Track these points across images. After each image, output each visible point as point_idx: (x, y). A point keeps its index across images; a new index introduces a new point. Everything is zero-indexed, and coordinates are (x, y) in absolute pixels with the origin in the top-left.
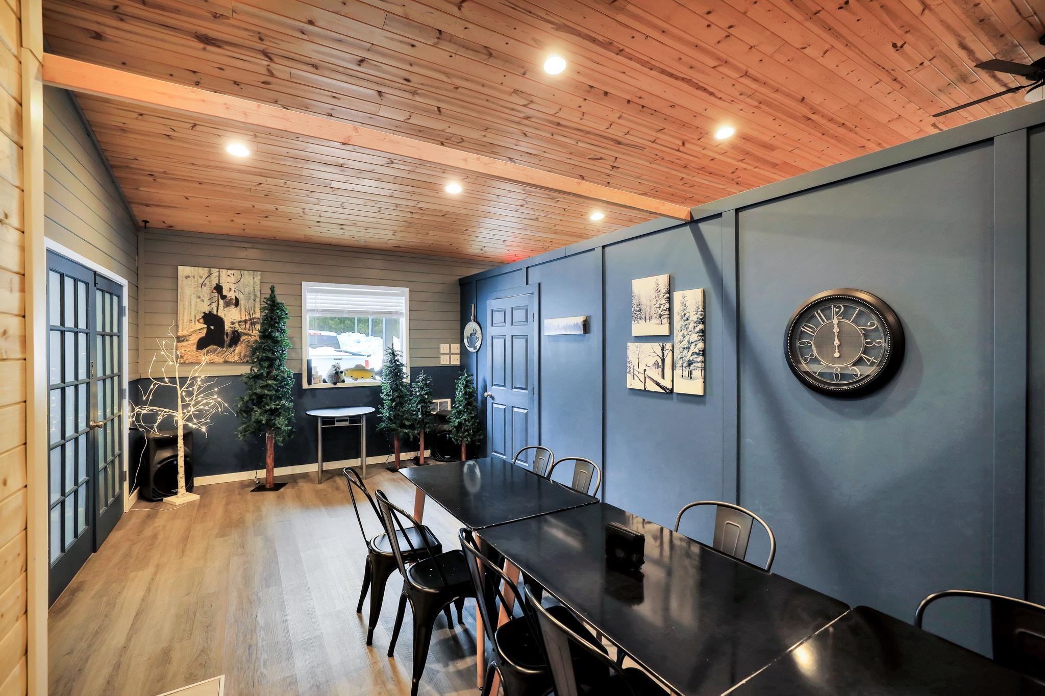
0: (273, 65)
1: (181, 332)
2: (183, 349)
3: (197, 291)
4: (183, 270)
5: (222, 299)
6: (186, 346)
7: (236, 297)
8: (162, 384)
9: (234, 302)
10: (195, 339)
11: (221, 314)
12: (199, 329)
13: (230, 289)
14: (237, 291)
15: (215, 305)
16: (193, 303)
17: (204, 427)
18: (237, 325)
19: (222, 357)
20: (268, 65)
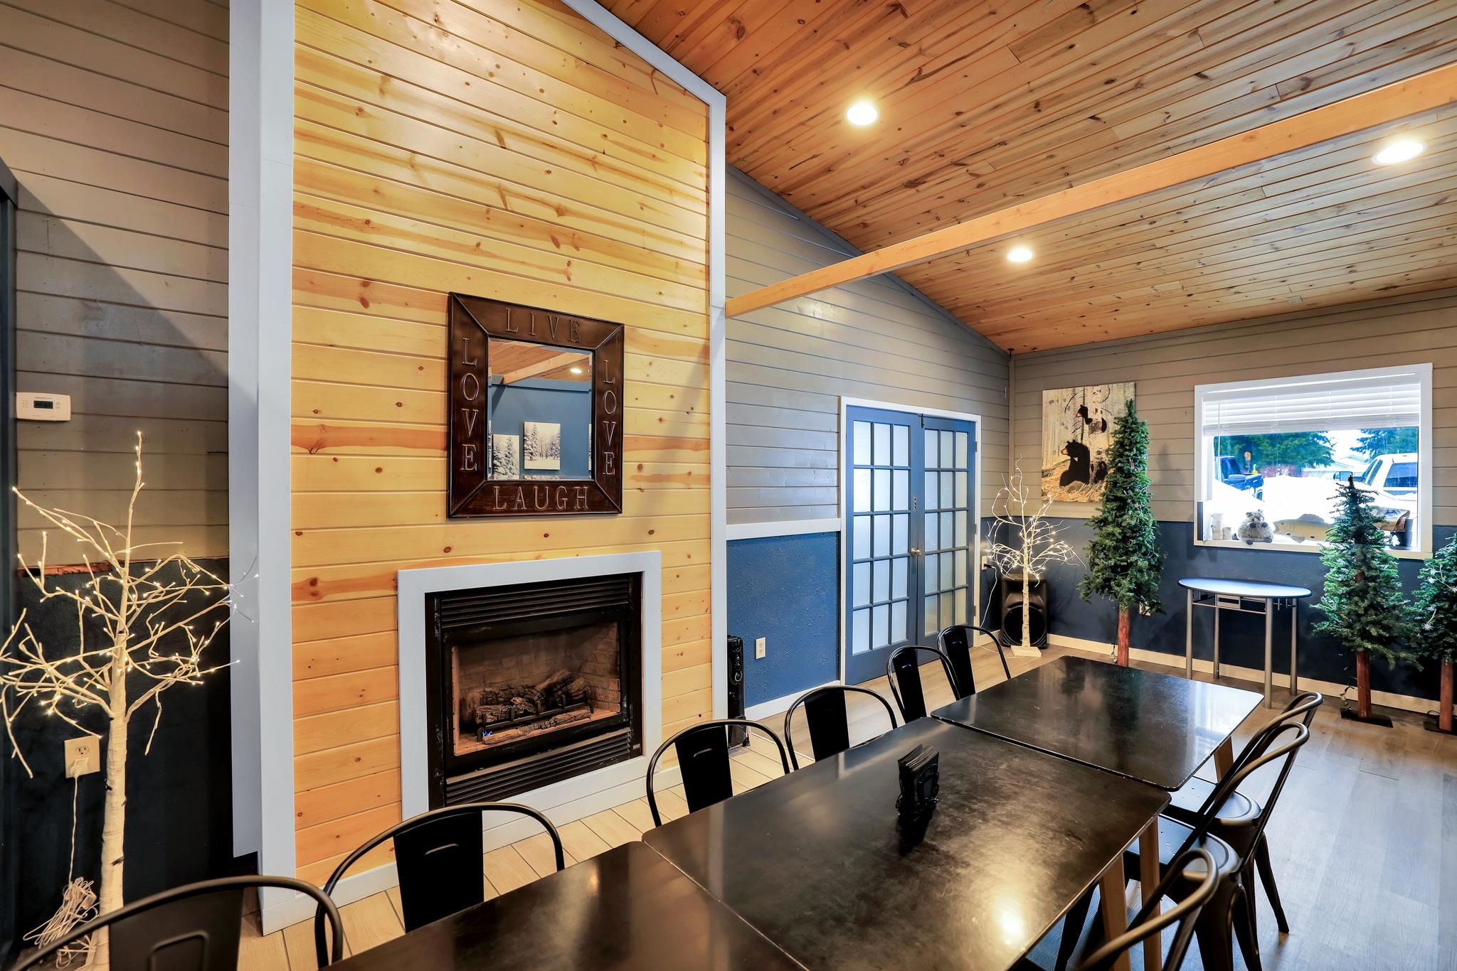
0: (969, 168)
1: (1045, 465)
2: (1047, 485)
3: (1061, 417)
4: (1048, 395)
5: (1087, 423)
6: (1049, 482)
7: (1103, 419)
8: (1006, 522)
9: (1101, 425)
10: (1058, 474)
11: (1086, 442)
12: (1063, 462)
13: (1097, 410)
14: (1104, 411)
15: (1079, 431)
16: (1057, 431)
17: (1037, 575)
18: (1104, 455)
19: (1087, 495)
20: (967, 171)
